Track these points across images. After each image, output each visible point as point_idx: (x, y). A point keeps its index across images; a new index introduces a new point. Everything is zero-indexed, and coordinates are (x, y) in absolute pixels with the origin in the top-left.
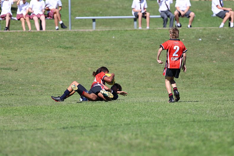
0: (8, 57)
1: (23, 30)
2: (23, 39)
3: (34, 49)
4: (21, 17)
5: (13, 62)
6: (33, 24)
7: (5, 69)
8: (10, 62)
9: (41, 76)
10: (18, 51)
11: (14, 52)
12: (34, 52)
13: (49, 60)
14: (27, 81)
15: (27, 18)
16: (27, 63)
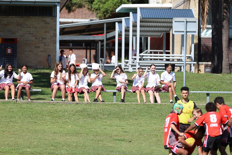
0: (122, 128)
1: (138, 102)
2: (138, 111)
3: (148, 121)
4: (136, 89)
5: (127, 133)
6: (148, 96)
7: (119, 140)
8: (124, 133)
9: (154, 148)
10: (133, 123)
11: (129, 124)
12: (148, 125)
13: (162, 133)
14: (140, 152)
15: (143, 91)
16: (141, 135)
